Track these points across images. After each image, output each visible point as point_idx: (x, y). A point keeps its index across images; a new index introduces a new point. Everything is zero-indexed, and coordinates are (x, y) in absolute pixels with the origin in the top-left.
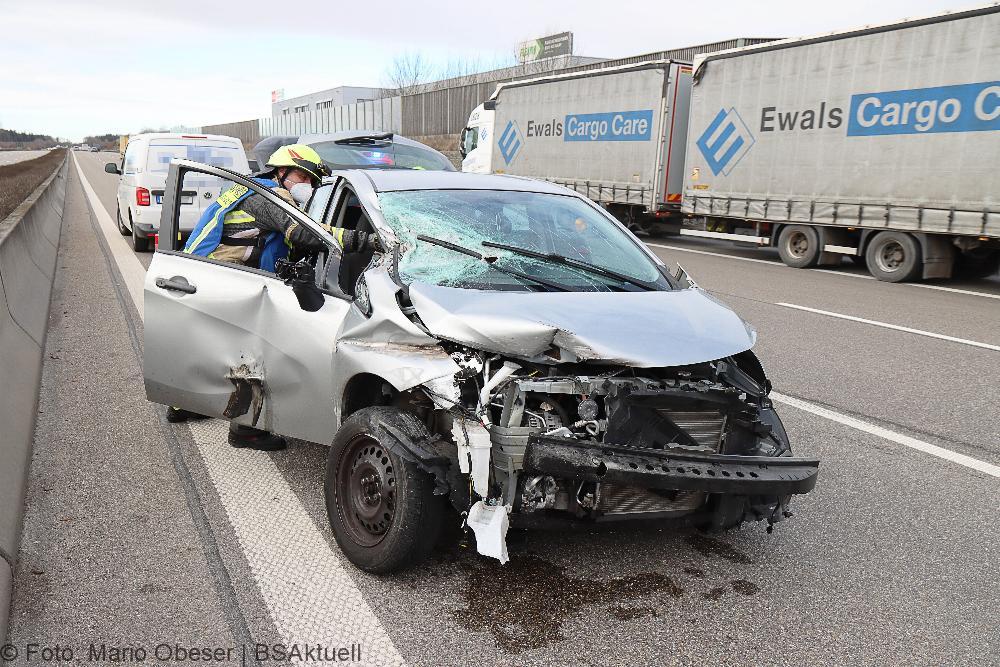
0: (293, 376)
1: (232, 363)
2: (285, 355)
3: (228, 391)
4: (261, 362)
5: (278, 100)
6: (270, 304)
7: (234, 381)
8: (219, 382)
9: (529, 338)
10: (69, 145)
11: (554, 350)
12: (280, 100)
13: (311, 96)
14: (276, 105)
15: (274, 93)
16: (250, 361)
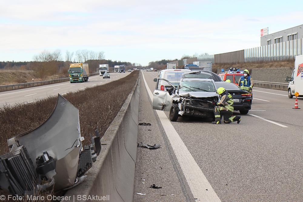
0: (168, 103)
1: (163, 103)
2: (168, 101)
3: (162, 106)
4: (165, 102)
5: (264, 34)
6: (167, 95)
7: (162, 105)
8: (161, 105)
9: (186, 95)
10: (140, 68)
11: (189, 96)
12: (266, 34)
13: (284, 32)
14: (263, 37)
15: (262, 30)
16: (164, 102)
